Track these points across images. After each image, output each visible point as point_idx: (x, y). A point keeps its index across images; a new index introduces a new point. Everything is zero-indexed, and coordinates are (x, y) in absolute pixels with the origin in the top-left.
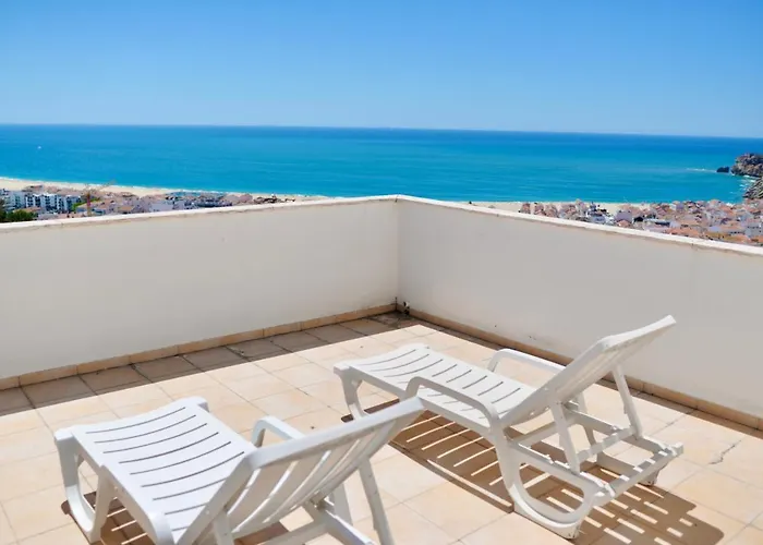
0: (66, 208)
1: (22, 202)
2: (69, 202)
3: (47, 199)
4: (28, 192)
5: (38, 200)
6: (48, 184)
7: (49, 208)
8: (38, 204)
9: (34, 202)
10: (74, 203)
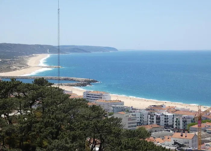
0: (181, 127)
1: (145, 119)
2: (185, 122)
3: (166, 117)
4: (151, 110)
5: (158, 118)
6: (168, 104)
7: (167, 126)
8: (158, 123)
9: (155, 120)
10: (189, 122)
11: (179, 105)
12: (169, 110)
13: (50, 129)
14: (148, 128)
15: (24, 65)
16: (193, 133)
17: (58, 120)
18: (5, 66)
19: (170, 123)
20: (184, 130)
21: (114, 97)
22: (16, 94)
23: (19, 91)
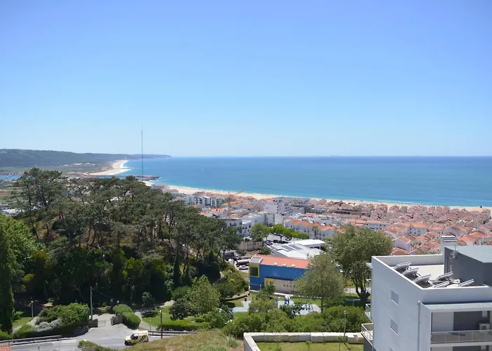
0: (216, 205)
1: (192, 201)
2: (217, 202)
3: (206, 200)
4: (196, 195)
5: (201, 200)
6: (207, 191)
7: (207, 205)
8: (201, 203)
9: (199, 201)
10: (220, 202)
11: (214, 192)
12: (208, 194)
13: (140, 209)
14: (195, 206)
15: (110, 168)
16: (224, 209)
17: (145, 202)
18: (97, 168)
19: (208, 203)
20: (218, 207)
21: (171, 188)
22: (115, 186)
23: (117, 184)
